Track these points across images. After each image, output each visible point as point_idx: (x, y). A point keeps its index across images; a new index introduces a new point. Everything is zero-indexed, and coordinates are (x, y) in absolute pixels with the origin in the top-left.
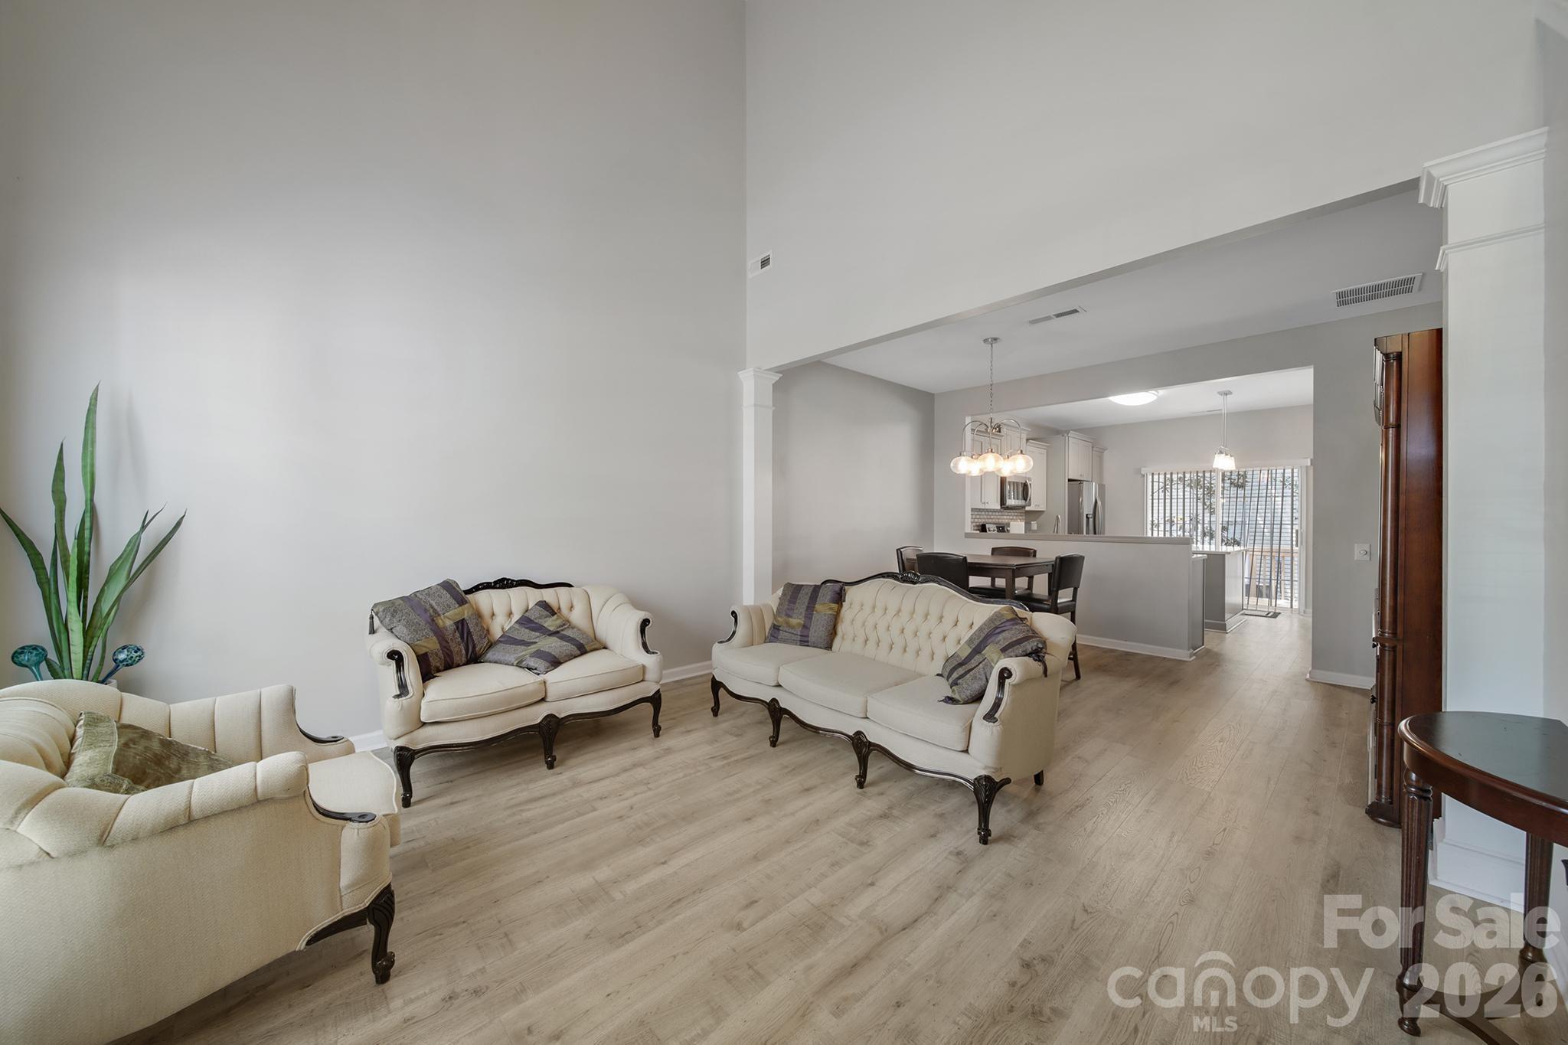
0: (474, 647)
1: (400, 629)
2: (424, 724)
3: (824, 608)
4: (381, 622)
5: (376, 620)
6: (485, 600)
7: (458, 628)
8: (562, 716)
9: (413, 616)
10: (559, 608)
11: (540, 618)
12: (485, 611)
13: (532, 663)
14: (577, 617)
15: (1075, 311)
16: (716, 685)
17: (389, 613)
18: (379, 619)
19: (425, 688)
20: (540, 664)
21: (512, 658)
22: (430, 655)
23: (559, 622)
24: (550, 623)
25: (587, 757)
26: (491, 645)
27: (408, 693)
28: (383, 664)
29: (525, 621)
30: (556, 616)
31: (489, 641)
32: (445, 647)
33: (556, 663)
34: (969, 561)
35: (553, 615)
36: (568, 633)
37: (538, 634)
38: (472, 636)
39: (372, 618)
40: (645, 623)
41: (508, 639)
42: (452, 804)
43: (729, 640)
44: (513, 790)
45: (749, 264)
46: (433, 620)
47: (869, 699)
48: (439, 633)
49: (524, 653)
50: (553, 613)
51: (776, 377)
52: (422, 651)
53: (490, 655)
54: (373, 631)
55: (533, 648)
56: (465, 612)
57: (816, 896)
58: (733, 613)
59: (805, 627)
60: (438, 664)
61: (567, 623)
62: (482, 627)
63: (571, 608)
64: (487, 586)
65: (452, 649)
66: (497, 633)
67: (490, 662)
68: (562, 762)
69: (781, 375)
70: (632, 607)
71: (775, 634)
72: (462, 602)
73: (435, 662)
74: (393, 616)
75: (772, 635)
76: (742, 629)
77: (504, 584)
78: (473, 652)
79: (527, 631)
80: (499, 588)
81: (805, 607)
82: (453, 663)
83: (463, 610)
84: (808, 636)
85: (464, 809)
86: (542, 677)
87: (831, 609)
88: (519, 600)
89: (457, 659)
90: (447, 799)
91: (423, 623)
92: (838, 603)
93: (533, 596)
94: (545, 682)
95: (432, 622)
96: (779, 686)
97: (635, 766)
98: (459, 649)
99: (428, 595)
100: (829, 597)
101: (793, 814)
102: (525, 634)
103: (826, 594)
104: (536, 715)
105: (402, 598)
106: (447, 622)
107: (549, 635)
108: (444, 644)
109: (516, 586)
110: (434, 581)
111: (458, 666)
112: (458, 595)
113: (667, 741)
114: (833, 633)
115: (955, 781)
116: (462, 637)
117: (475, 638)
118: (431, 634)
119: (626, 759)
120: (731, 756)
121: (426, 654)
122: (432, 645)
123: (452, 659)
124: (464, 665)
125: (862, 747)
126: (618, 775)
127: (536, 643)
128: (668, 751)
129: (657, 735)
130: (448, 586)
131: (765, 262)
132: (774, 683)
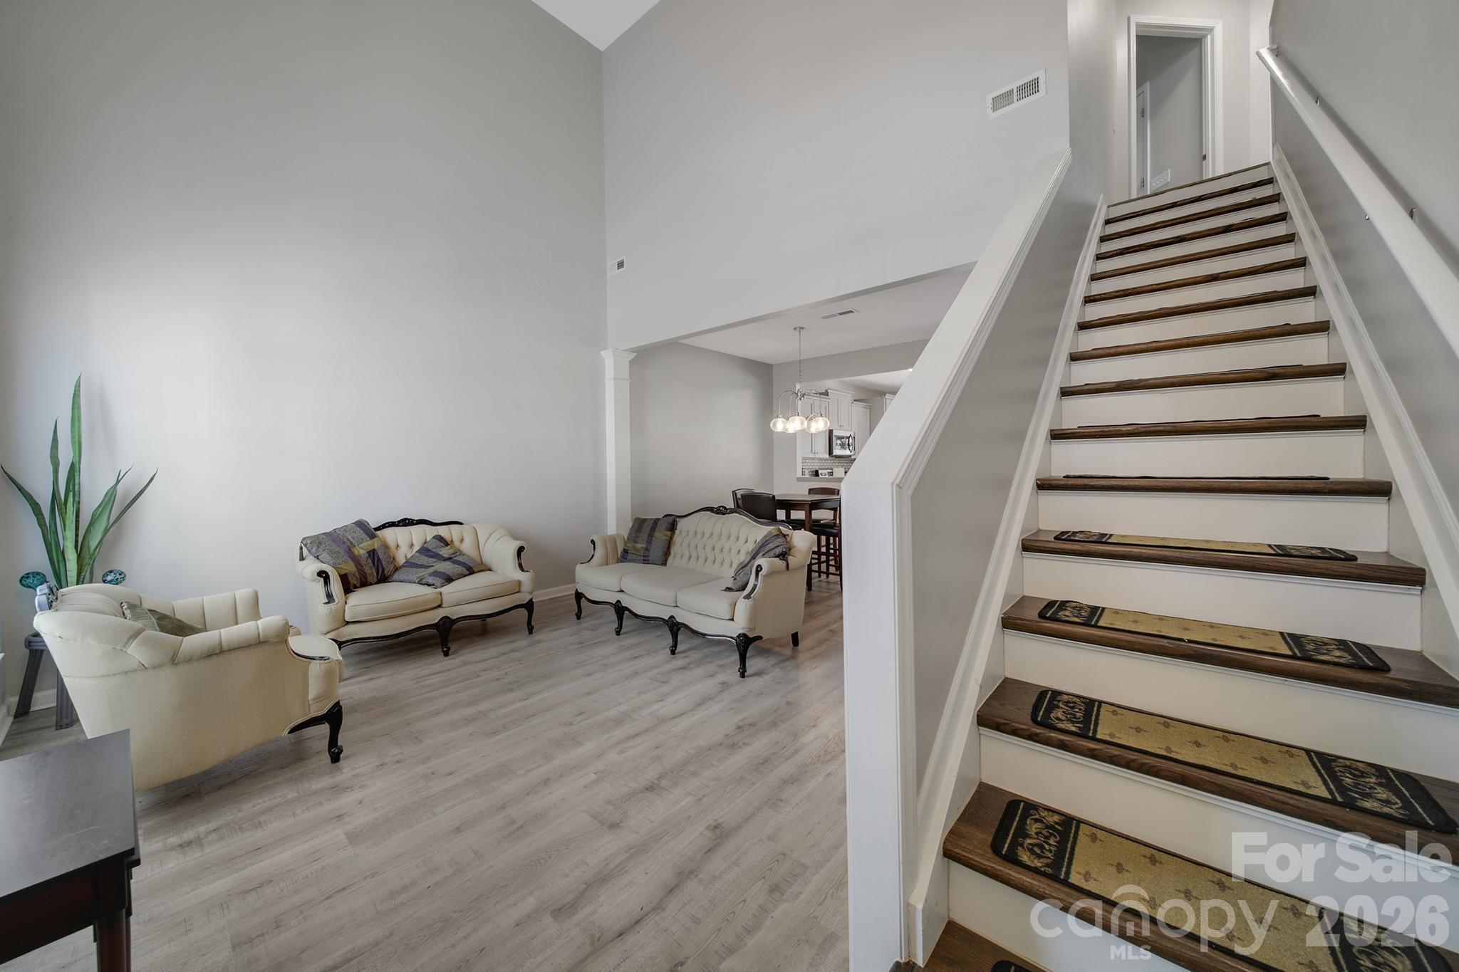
0: (383, 570)
1: (324, 556)
2: (348, 623)
3: (661, 535)
4: (309, 551)
5: (305, 550)
6: (389, 535)
7: (370, 556)
8: (455, 618)
9: (334, 547)
10: (452, 541)
11: (436, 548)
12: (392, 544)
13: (430, 581)
14: (467, 547)
15: (851, 312)
16: (579, 596)
17: (314, 545)
18: (308, 549)
19: (346, 598)
20: (437, 581)
21: (414, 578)
22: (349, 575)
23: (451, 551)
24: (445, 552)
25: (476, 648)
26: (397, 569)
27: (334, 601)
28: (314, 581)
29: (424, 551)
30: (449, 547)
31: (395, 566)
32: (360, 570)
33: (449, 580)
34: (777, 498)
35: (447, 546)
36: (460, 559)
37: (434, 560)
38: (381, 562)
39: (301, 548)
40: (521, 550)
41: (410, 564)
42: (371, 679)
43: (589, 561)
44: (418, 669)
45: (609, 264)
46: (350, 550)
47: (678, 593)
48: (355, 559)
49: (424, 573)
50: (447, 544)
51: (633, 356)
52: (343, 572)
53: (396, 577)
54: (302, 558)
55: (431, 570)
56: (375, 544)
57: (623, 708)
58: (592, 541)
59: (647, 549)
60: (355, 582)
61: (458, 552)
62: (389, 555)
63: (462, 540)
64: (392, 524)
65: (366, 571)
66: (401, 560)
67: (397, 581)
68: (455, 652)
69: (636, 354)
70: (511, 538)
71: (625, 557)
72: (372, 536)
73: (353, 581)
74: (318, 547)
75: (623, 557)
76: (599, 553)
77: (406, 523)
78: (382, 574)
79: (426, 558)
80: (402, 526)
81: (647, 535)
82: (367, 582)
83: (374, 543)
84: (648, 556)
85: (380, 682)
86: (438, 590)
87: (665, 535)
88: (419, 535)
89: (370, 579)
90: (368, 677)
91: (342, 552)
92: (671, 531)
93: (430, 532)
94: (441, 594)
95: (350, 552)
96: (622, 591)
97: (512, 651)
98: (371, 571)
99: (346, 531)
100: (664, 527)
101: (621, 670)
102: (425, 560)
103: (663, 526)
104: (435, 617)
105: (324, 534)
106: (361, 551)
107: (444, 560)
108: (360, 567)
109: (415, 524)
110: (349, 520)
111: (371, 584)
112: (371, 533)
113: (537, 636)
114: (667, 553)
115: (726, 640)
116: (374, 563)
117: (383, 563)
118: (350, 560)
119: (505, 648)
120: (584, 642)
121: (346, 574)
122: (350, 567)
123: (366, 579)
124: (375, 584)
125: (675, 627)
126: (498, 657)
127: (433, 566)
128: (539, 641)
129: (531, 632)
130: (361, 525)
131: (620, 265)
132: (618, 589)
